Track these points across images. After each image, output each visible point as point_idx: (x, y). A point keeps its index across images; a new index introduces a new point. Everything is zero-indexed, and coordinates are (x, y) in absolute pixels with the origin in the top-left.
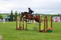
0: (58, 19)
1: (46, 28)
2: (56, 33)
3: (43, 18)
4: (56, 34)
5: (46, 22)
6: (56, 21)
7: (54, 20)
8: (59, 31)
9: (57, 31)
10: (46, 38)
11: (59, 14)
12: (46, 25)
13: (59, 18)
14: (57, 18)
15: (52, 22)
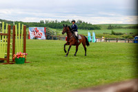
0: (40, 32)
1: (11, 54)
2: (35, 66)
3: (5, 28)
4: (34, 68)
5: (11, 40)
6: (36, 38)
7: (32, 36)
8: (41, 60)
9: (36, 61)
10: (11, 76)
11: (42, 22)
12: (11, 47)
13: (41, 30)
14: (37, 31)
15: (27, 40)
